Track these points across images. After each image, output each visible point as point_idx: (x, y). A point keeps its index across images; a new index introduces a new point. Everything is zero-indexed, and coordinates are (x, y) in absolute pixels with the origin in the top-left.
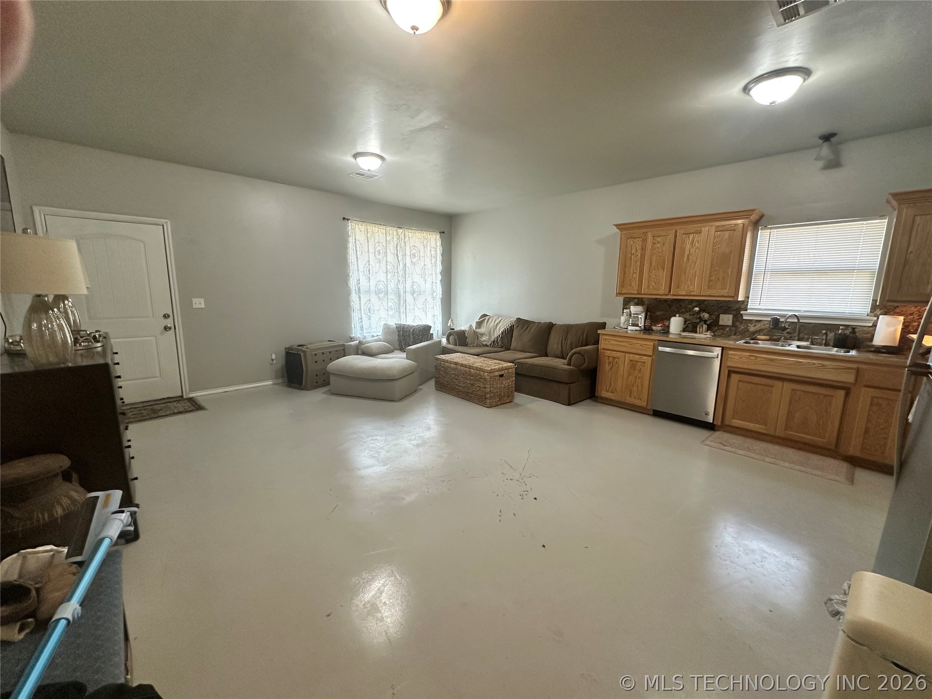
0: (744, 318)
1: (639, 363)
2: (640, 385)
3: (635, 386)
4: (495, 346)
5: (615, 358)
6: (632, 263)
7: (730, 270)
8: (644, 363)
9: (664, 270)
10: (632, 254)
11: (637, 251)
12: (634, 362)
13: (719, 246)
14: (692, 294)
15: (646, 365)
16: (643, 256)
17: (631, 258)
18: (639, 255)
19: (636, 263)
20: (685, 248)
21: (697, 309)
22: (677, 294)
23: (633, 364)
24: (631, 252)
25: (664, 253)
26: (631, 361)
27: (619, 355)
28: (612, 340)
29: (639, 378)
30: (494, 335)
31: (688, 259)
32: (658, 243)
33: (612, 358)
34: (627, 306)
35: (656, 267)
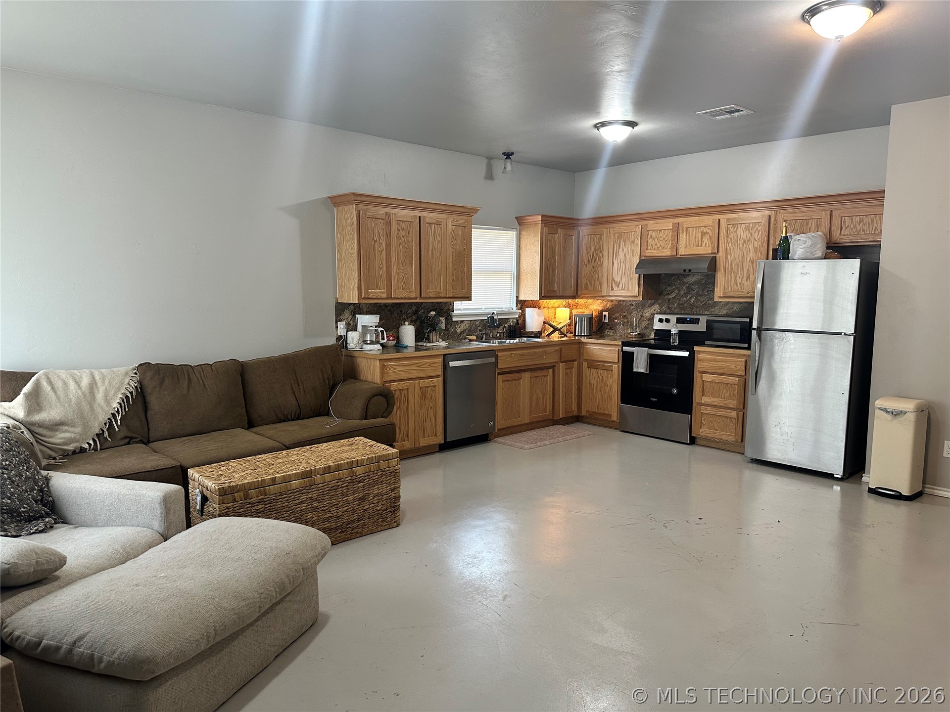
0: (454, 320)
1: (429, 389)
2: (433, 419)
3: (428, 420)
4: (108, 445)
5: (403, 390)
6: (376, 254)
7: (466, 268)
8: (434, 386)
9: (412, 266)
10: (375, 241)
11: (380, 238)
12: (424, 389)
13: (455, 242)
14: (440, 295)
15: (437, 388)
16: (388, 246)
17: (374, 246)
18: (384, 244)
19: (381, 255)
20: (429, 241)
21: (433, 313)
22: (428, 296)
23: (424, 391)
24: (373, 238)
25: (410, 244)
26: (421, 388)
27: (408, 384)
28: (399, 365)
29: (431, 408)
30: (96, 417)
31: (433, 254)
32: (403, 230)
33: (399, 391)
34: (341, 317)
35: (403, 261)
